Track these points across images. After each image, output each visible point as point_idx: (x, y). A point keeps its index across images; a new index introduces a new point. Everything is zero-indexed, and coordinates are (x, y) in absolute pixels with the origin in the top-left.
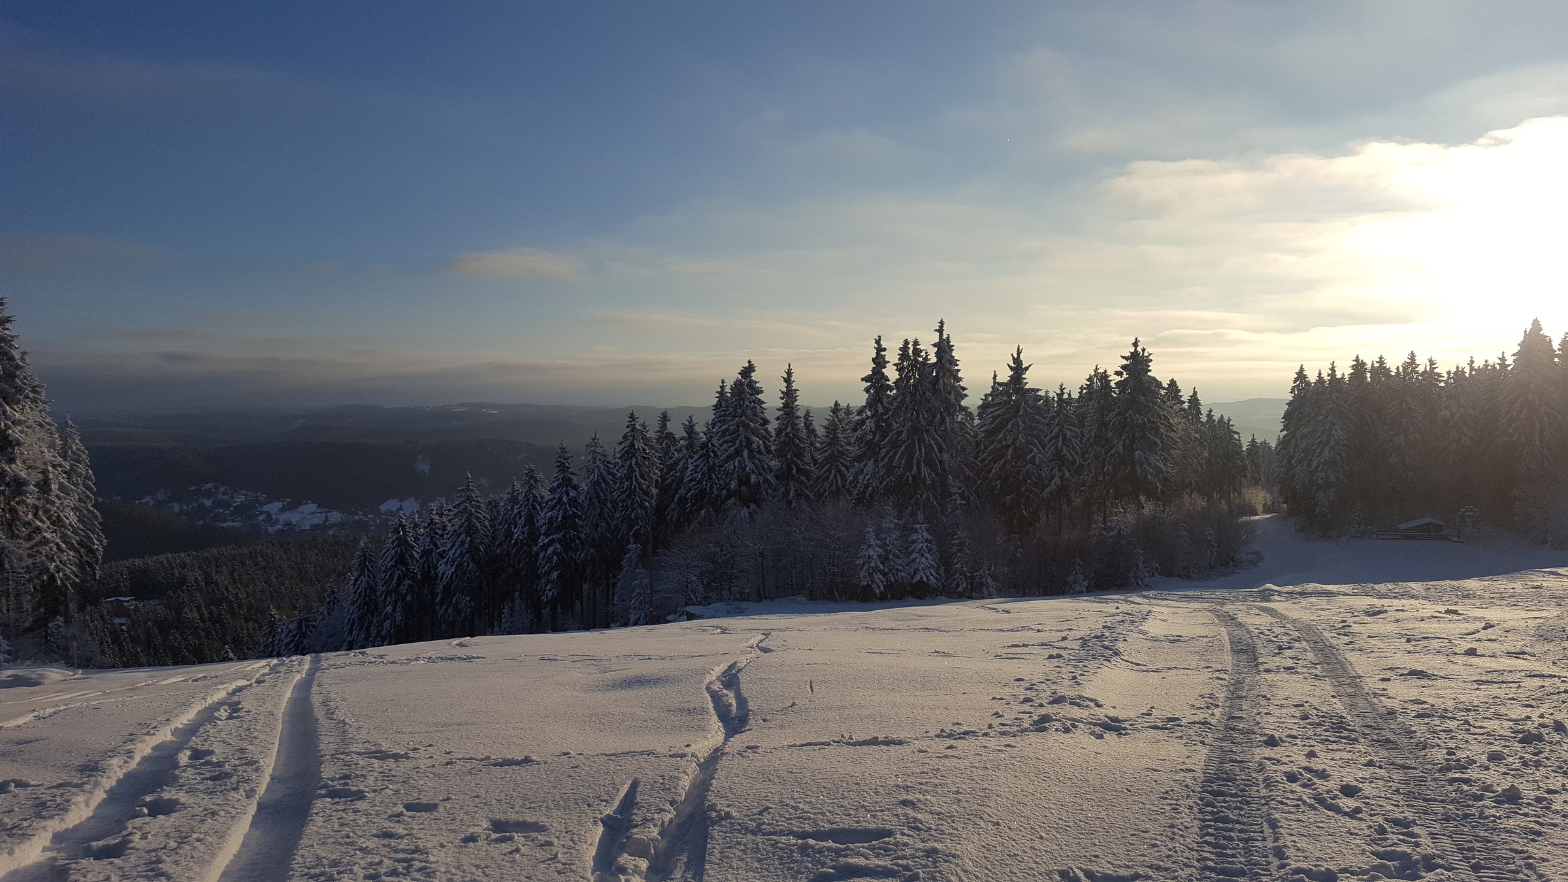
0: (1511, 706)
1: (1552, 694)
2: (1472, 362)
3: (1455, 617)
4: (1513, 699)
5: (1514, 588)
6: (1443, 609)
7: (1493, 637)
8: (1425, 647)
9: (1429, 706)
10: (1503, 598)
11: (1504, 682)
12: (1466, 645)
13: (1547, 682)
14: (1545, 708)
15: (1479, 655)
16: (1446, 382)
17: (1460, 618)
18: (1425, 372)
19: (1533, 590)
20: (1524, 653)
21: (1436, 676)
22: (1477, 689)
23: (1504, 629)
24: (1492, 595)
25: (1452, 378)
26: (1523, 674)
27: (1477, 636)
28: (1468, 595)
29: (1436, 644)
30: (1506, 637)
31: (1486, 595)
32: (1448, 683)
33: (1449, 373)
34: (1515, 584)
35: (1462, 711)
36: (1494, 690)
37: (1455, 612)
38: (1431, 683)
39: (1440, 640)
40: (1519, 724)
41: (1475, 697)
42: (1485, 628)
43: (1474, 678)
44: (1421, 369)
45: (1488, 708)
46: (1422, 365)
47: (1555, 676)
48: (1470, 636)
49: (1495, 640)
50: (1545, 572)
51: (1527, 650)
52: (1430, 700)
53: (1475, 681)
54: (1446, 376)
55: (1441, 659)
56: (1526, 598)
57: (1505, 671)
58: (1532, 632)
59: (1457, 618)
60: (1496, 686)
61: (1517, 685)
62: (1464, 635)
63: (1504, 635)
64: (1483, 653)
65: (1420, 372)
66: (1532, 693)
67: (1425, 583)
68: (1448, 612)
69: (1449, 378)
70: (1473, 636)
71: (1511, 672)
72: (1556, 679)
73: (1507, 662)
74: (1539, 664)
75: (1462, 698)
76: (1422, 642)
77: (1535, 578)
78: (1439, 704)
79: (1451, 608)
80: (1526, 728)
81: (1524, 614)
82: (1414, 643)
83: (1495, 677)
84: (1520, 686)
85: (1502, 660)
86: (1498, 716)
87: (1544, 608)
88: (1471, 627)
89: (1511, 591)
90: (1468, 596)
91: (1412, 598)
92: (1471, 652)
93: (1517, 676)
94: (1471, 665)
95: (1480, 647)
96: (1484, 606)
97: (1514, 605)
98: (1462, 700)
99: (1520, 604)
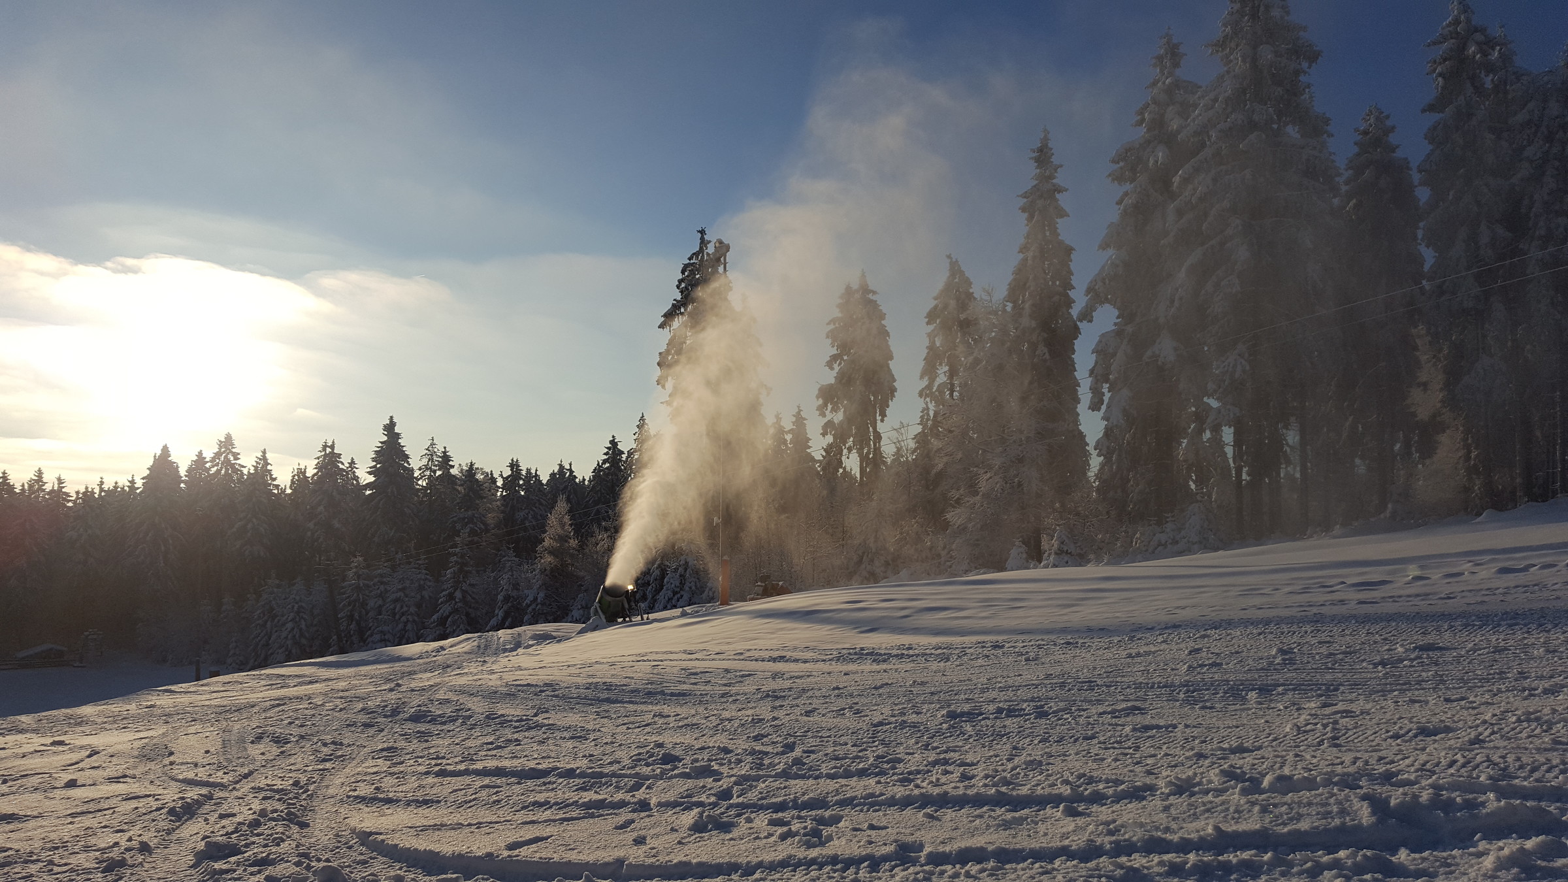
0: (102, 835)
1: (145, 814)
2: (102, 483)
3: (61, 748)
4: (105, 827)
5: (128, 710)
6: (49, 740)
7: (96, 765)
8: (21, 786)
9: (12, 853)
10: (115, 722)
11: (100, 811)
12: (66, 777)
13: (140, 803)
14: (134, 831)
15: (79, 786)
16: (74, 502)
17: (66, 748)
18: (52, 491)
19: (146, 710)
20: (125, 776)
21: (29, 816)
22: (71, 823)
23: (109, 755)
24: (106, 720)
25: (81, 498)
26: (120, 798)
27: (81, 765)
28: (81, 722)
29: (35, 781)
30: (110, 762)
31: (99, 720)
32: (40, 822)
33: (77, 493)
34: (131, 706)
35: (50, 850)
36: (88, 821)
37: (61, 743)
38: (20, 826)
39: (41, 776)
40: (106, 853)
41: (66, 832)
42: (89, 756)
43: (69, 812)
44: (48, 487)
45: (78, 841)
46: (50, 484)
47: (149, 796)
48: (73, 767)
49: (98, 767)
50: (160, 691)
51: (128, 772)
52: (16, 846)
53: (69, 815)
54: (75, 496)
55: (38, 796)
56: (136, 718)
57: (102, 798)
58: (136, 753)
59: (63, 749)
60: (91, 816)
61: (112, 811)
62: (65, 768)
63: (109, 760)
64: (84, 782)
65: (47, 490)
66: (126, 817)
67: (36, 715)
68: (54, 743)
69: (78, 498)
70: (77, 766)
71: (108, 798)
72: (151, 798)
73: (108, 788)
74: (137, 785)
75: (53, 836)
76: (19, 781)
77: (150, 697)
78: (24, 847)
79: (57, 739)
80: (111, 855)
81: (131, 736)
82: (10, 783)
83: (92, 807)
84: (114, 811)
85: (102, 787)
86: (87, 849)
87: (152, 727)
88: (75, 757)
89: (126, 713)
90: (80, 724)
91: (21, 732)
92: (72, 784)
93: (113, 802)
94: (68, 798)
95: (80, 777)
96: (93, 733)
97: (124, 728)
98: (52, 838)
99: (130, 725)
